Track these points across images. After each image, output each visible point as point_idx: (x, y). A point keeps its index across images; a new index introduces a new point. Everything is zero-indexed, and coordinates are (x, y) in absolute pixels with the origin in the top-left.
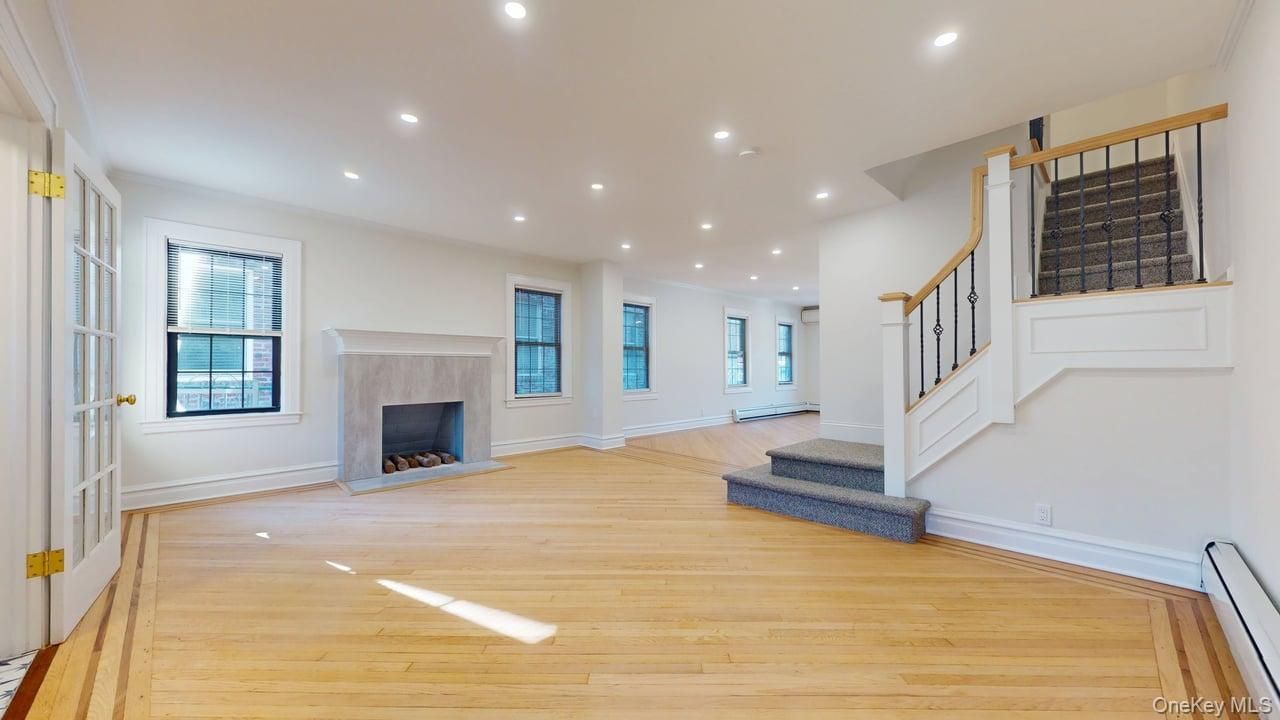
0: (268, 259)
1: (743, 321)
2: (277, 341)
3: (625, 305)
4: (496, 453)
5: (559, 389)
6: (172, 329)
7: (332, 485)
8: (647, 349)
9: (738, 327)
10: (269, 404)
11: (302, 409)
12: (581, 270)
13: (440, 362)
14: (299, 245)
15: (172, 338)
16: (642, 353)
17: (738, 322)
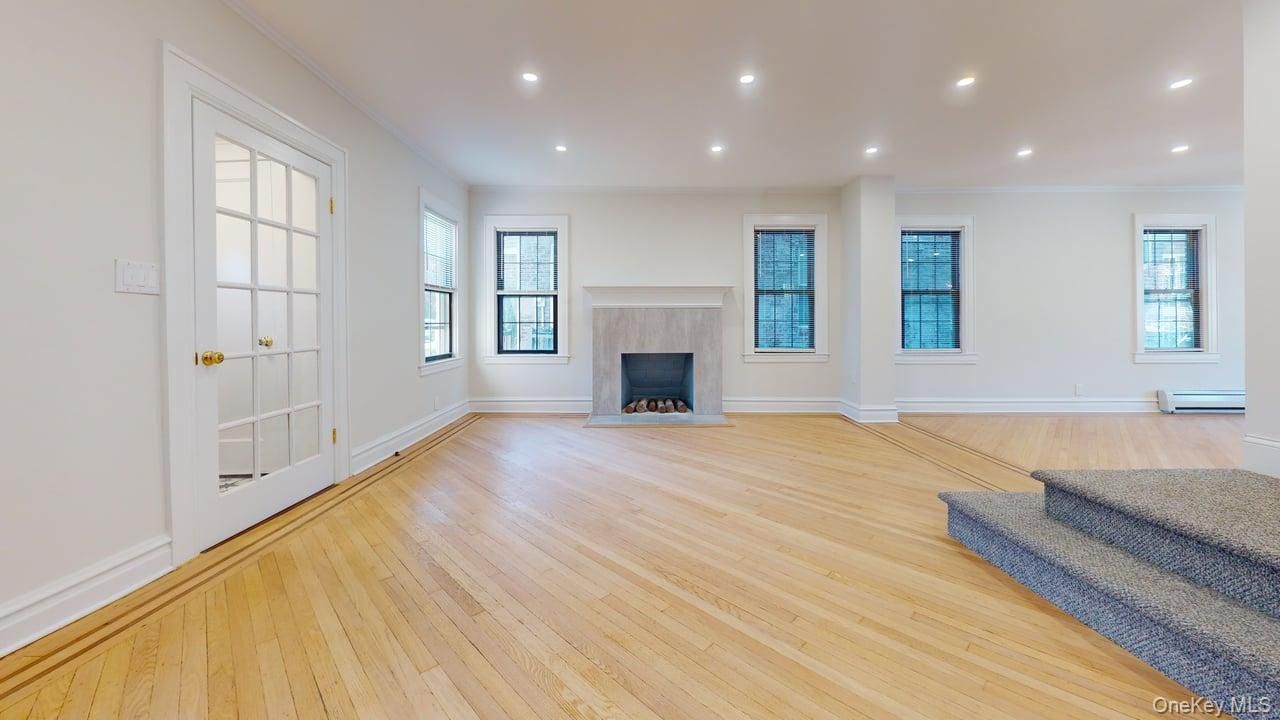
0: (550, 234)
1: (1194, 235)
2: (555, 297)
3: (904, 233)
4: (728, 408)
5: (812, 345)
6: (500, 293)
7: (584, 416)
8: (956, 294)
9: (1183, 246)
10: (552, 349)
11: (569, 352)
12: (837, 196)
13: (671, 314)
14: (566, 217)
15: (500, 298)
16: (949, 298)
17: (1183, 237)
